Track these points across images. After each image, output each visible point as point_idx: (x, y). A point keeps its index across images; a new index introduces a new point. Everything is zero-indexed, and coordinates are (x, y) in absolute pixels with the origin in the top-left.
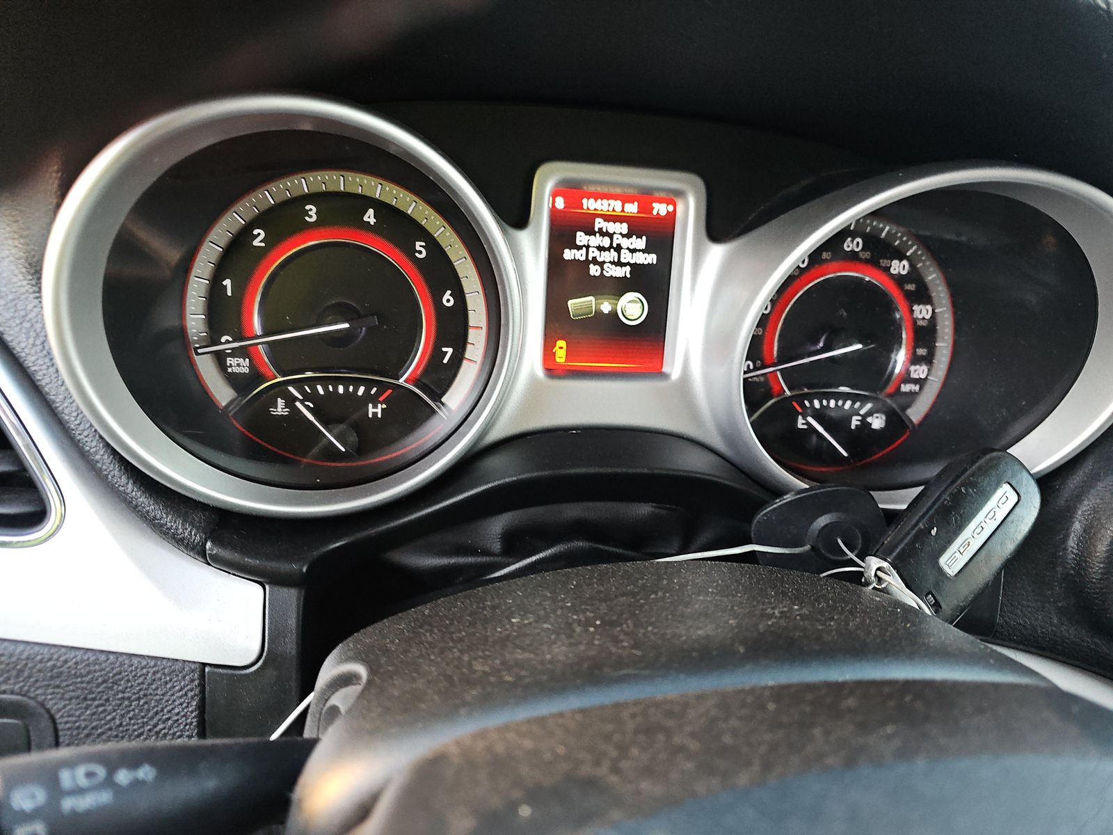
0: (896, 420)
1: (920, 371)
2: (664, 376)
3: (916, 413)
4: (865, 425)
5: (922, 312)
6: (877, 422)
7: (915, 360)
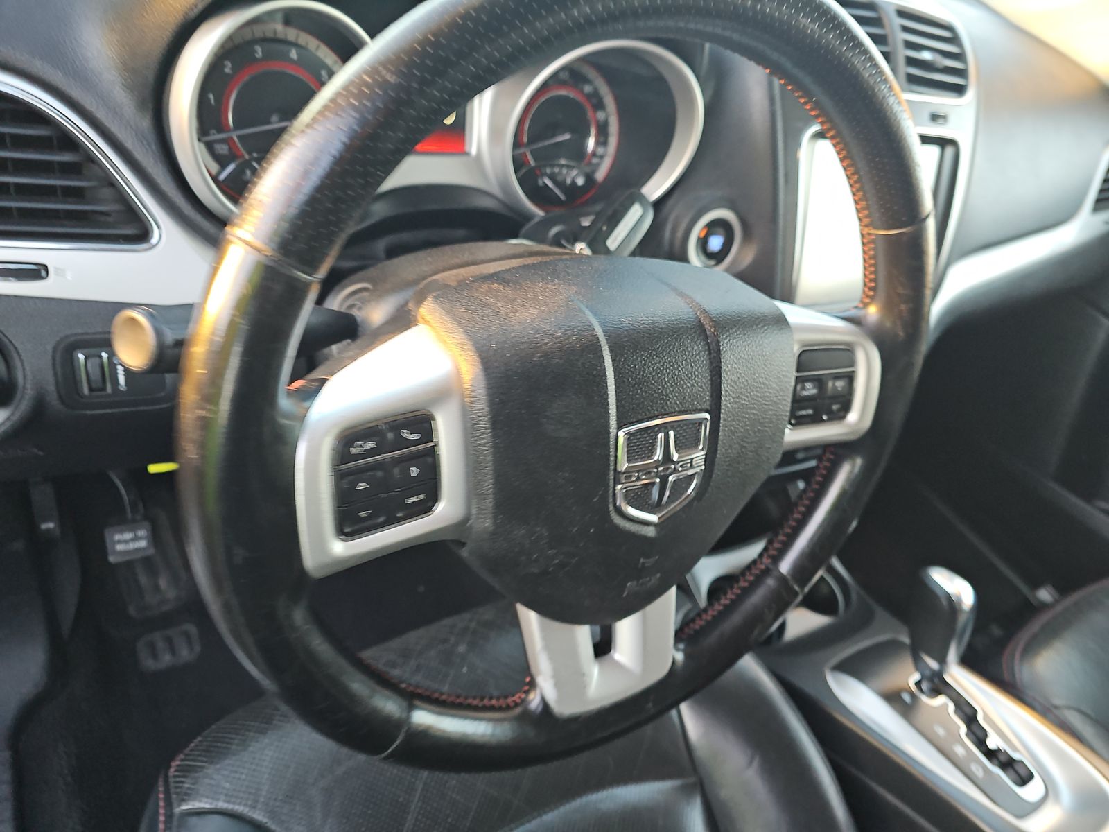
0: (590, 179)
1: (600, 150)
2: (467, 154)
3: (600, 175)
4: (574, 183)
5: (601, 115)
6: (580, 181)
7: (597, 143)
